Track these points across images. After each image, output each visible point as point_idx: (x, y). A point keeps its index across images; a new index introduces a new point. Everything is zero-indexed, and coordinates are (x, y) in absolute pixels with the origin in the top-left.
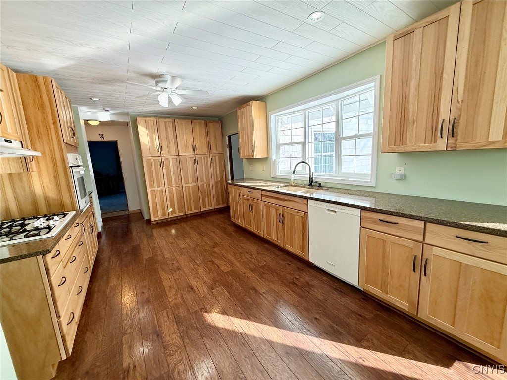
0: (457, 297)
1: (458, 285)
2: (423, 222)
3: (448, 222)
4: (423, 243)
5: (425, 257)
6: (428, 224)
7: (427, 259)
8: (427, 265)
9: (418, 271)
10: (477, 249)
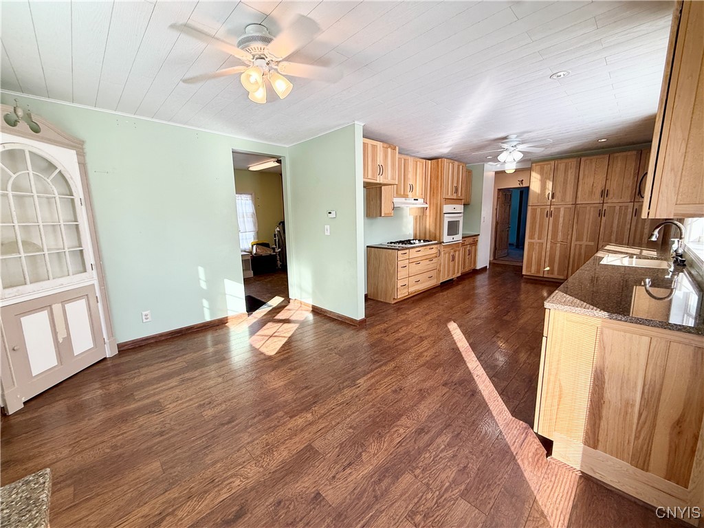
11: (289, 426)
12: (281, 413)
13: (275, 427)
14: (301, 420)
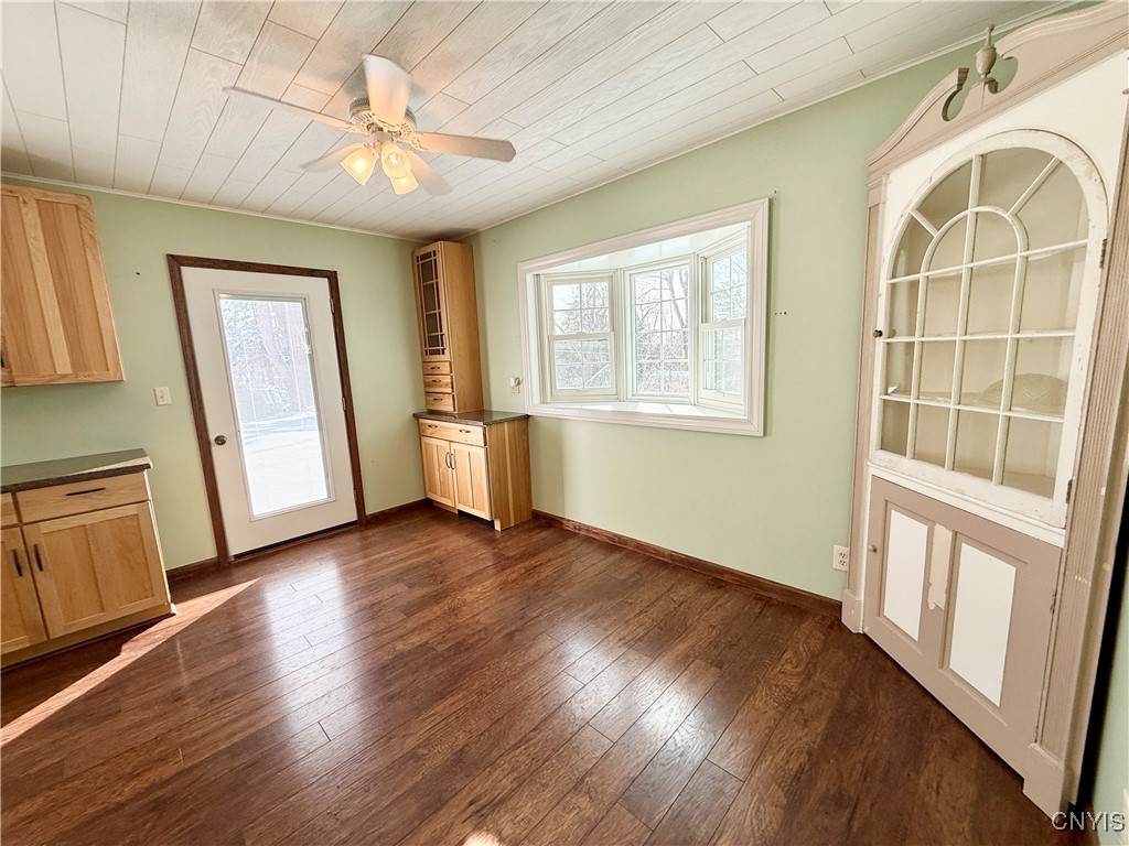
0: (94, 572)
1: (91, 556)
2: (10, 494)
3: (48, 480)
4: (21, 524)
5: (30, 545)
6: (19, 494)
7: (36, 546)
8: (40, 552)
9: (26, 572)
10: (97, 501)
11: (430, 633)
12: (441, 648)
13: (449, 631)
14: (414, 640)
